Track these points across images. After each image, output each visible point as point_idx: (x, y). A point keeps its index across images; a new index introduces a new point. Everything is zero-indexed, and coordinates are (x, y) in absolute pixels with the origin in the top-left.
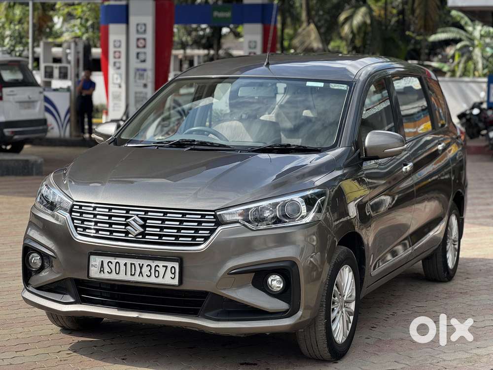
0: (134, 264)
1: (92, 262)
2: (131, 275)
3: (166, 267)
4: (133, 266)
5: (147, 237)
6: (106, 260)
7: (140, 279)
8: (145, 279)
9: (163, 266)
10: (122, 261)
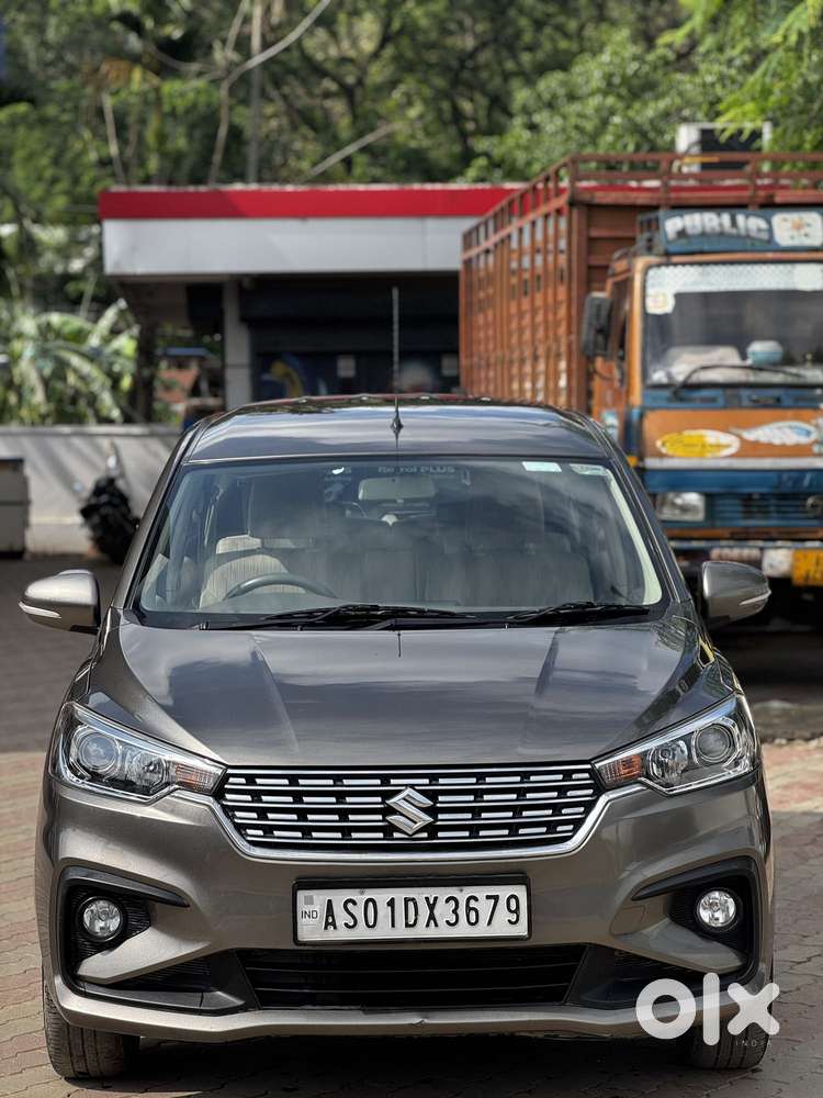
0: (413, 899)
1: (302, 906)
2: (407, 925)
3: (496, 898)
4: (411, 904)
5: (440, 834)
6: (339, 897)
7: (432, 933)
8: (444, 932)
9: (488, 897)
10: (382, 896)
